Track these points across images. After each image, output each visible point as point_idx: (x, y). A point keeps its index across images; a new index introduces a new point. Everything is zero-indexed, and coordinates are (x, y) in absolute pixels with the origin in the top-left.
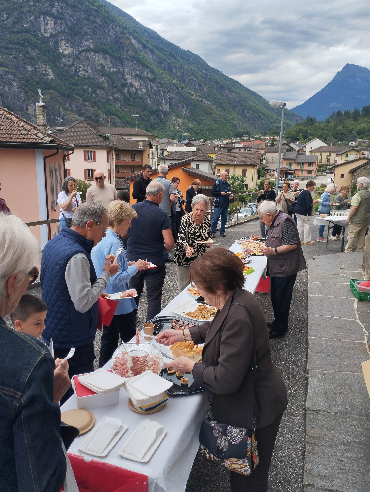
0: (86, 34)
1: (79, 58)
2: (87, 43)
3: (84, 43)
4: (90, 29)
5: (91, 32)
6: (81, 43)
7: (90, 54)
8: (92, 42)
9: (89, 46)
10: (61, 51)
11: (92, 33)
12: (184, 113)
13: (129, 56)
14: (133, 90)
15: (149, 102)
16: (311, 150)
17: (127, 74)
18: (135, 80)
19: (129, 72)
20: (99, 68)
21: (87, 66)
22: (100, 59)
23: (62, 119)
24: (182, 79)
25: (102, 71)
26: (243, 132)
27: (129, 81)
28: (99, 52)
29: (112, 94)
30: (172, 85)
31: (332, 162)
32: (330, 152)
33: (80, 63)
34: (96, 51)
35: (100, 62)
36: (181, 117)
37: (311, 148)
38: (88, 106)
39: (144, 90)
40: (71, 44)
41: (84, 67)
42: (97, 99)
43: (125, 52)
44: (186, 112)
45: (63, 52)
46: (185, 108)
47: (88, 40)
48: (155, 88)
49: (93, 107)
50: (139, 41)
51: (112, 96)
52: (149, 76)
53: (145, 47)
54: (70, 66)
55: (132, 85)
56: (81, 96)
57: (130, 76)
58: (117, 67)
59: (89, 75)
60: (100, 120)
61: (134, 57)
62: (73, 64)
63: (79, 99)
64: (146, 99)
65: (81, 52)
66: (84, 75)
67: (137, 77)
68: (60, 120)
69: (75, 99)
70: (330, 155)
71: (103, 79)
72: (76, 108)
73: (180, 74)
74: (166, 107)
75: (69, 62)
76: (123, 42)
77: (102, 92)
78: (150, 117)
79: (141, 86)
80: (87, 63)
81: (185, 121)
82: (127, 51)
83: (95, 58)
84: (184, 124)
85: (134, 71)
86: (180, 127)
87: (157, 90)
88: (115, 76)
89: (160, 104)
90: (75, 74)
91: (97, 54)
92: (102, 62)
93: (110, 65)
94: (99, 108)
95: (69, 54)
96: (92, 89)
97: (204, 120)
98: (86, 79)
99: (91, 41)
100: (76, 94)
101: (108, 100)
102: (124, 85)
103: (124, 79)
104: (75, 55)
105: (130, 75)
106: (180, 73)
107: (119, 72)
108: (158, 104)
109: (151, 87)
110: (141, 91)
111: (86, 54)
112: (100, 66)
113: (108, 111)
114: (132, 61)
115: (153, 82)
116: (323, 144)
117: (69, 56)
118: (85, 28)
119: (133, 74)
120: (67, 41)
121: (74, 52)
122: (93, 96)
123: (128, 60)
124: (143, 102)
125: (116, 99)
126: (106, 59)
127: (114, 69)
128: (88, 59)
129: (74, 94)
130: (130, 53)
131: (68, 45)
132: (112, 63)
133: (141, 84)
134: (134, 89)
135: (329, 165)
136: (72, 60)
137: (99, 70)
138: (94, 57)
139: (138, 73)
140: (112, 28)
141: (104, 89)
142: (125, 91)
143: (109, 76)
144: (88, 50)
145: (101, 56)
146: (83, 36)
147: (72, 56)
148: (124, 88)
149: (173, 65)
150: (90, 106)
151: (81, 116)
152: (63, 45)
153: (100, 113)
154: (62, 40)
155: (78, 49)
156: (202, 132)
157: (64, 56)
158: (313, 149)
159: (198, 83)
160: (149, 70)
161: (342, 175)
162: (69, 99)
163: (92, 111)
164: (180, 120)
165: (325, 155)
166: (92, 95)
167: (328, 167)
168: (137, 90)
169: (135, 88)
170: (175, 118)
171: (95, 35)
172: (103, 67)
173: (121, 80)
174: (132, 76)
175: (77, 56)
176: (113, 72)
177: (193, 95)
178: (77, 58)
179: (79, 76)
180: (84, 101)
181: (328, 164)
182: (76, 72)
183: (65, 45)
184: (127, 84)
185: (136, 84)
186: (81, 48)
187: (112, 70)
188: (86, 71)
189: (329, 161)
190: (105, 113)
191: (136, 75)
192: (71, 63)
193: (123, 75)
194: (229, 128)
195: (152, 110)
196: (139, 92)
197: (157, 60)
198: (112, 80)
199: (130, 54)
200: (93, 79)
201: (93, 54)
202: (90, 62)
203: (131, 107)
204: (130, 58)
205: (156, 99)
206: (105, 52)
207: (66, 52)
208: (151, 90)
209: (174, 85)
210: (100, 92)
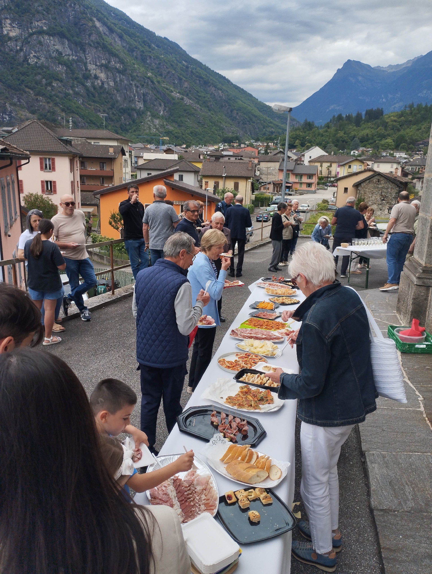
0: (38, 12)
1: (29, 42)
2: (39, 24)
3: (35, 23)
4: (42, 6)
5: (43, 10)
6: (31, 23)
7: (43, 37)
8: (45, 23)
9: (42, 27)
10: (5, 32)
11: (45, 11)
12: (162, 113)
13: (92, 41)
14: (98, 83)
15: (119, 99)
16: (310, 159)
17: (90, 63)
18: (100, 71)
19: (93, 61)
20: (54, 55)
21: (39, 52)
22: (55, 44)
23: (9, 117)
24: (158, 71)
25: (59, 59)
26: (232, 138)
27: (93, 72)
28: (55, 35)
29: (72, 87)
30: (146, 78)
31: (333, 173)
32: (331, 162)
33: (30, 49)
34: (51, 33)
35: (56, 47)
36: (158, 118)
37: (310, 157)
38: (42, 102)
39: (112, 84)
40: (18, 23)
41: (35, 52)
42: (53, 93)
43: (87, 37)
44: (164, 111)
45: (8, 34)
46: (163, 107)
47: (40, 20)
48: (126, 82)
49: (48, 103)
50: (105, 24)
51: (72, 90)
52: (118, 67)
53: (111, 31)
54: (17, 52)
55: (96, 77)
56: (32, 89)
57: (94, 66)
58: (78, 54)
59: (42, 63)
60: (58, 119)
61: (98, 43)
62: (21, 50)
63: (30, 93)
64: (115, 94)
65: (31, 35)
66: (36, 63)
67: (103, 68)
68: (6, 118)
69: (25, 92)
70: (331, 166)
71: (60, 68)
72: (27, 103)
73: (156, 66)
74: (140, 105)
75: (17, 46)
76: (85, 24)
77: (60, 84)
78: (120, 116)
79: (108, 79)
80: (39, 48)
81: (163, 123)
82: (90, 35)
83: (50, 42)
84: (162, 126)
85: (99, 60)
86: (157, 129)
87: (128, 83)
88: (75, 65)
89: (132, 101)
90: (24, 61)
91: (52, 38)
92: (58, 47)
93: (69, 52)
94: (56, 104)
95: (16, 36)
96: (46, 80)
97: (186, 121)
98: (39, 67)
99: (44, 21)
100: (26, 86)
101: (67, 95)
102: (87, 77)
103: (86, 69)
104: (23, 37)
105: (94, 64)
106: (156, 64)
107: (80, 60)
108: (130, 101)
109: (121, 80)
110: (109, 84)
111: (38, 37)
112: (56, 53)
113: (68, 109)
114: (96, 48)
115: (123, 75)
116: (323, 153)
117: (16, 39)
118: (36, 5)
119: (98, 64)
120: (13, 20)
121: (22, 34)
122: (48, 89)
123: (91, 45)
124: (112, 98)
125: (77, 94)
126: (63, 44)
127: (74, 57)
128: (40, 43)
129: (23, 86)
130: (94, 37)
131: (14, 25)
132: (71, 49)
133: (107, 75)
134: (99, 81)
135: (330, 178)
136: (19, 44)
137: (55, 58)
138: (48, 41)
139: (103, 62)
140: (70, 6)
141: (61, 81)
142: (89, 84)
143: (68, 65)
144: (41, 32)
145: (57, 40)
146: (34, 15)
147: (19, 39)
148: (87, 81)
149: (147, 54)
150: (44, 101)
151: (34, 114)
152: (8, 25)
153: (58, 110)
154: (7, 18)
155: (28, 30)
156: (184, 136)
157: (10, 39)
158: (312, 158)
159: (177, 77)
160: (117, 60)
161: (346, 190)
162: (18, 93)
163: (47, 107)
164: (157, 122)
165: (325, 165)
166: (46, 88)
167: (329, 179)
168: (103, 84)
169: (101, 81)
170: (151, 119)
171: (49, 14)
172: (60, 54)
173: (83, 70)
174: (96, 66)
175: (26, 39)
176: (73, 60)
177: (172, 92)
178: (26, 42)
179: (29, 64)
180: (36, 95)
181: (329, 176)
182: (26, 60)
183: (10, 24)
184: (91, 75)
185: (102, 76)
186: (32, 30)
187: (71, 58)
188: (38, 58)
189: (330, 173)
190: (63, 110)
191: (102, 65)
192: (18, 48)
193: (85, 64)
194: (216, 132)
195: (122, 108)
196: (106, 86)
197: (128, 46)
198: (71, 70)
199: (93, 39)
200: (47, 68)
201: (46, 37)
202: (44, 47)
203: (96, 104)
204: (94, 44)
205: (127, 95)
206: (62, 35)
207: (12, 34)
208: (121, 84)
209: (149, 79)
210: (57, 84)
